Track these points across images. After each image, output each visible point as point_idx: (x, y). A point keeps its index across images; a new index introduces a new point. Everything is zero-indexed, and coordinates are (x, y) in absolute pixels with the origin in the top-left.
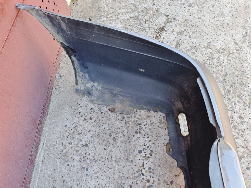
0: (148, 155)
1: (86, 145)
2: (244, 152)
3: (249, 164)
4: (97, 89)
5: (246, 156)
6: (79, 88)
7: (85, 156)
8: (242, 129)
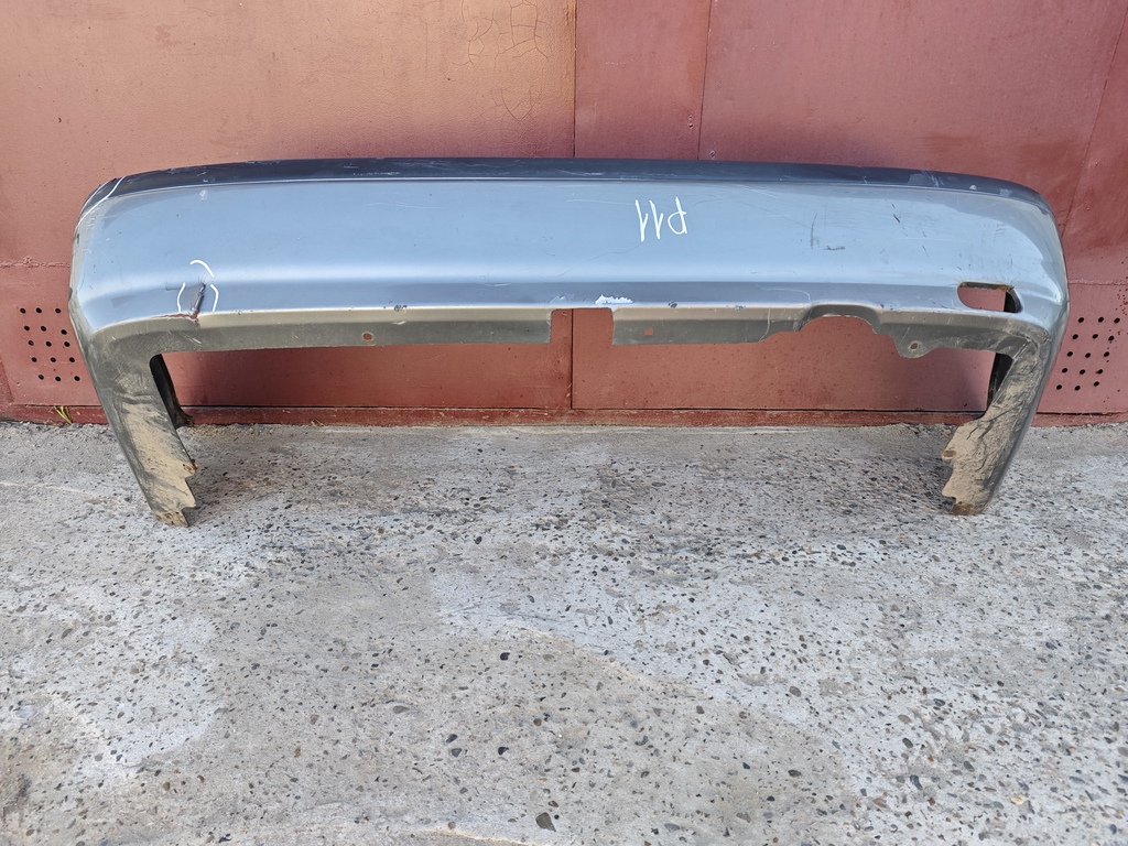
0: (841, 560)
1: (813, 478)
2: (951, 740)
3: (920, 746)
5: (943, 742)
7: (792, 477)
8: (1024, 744)
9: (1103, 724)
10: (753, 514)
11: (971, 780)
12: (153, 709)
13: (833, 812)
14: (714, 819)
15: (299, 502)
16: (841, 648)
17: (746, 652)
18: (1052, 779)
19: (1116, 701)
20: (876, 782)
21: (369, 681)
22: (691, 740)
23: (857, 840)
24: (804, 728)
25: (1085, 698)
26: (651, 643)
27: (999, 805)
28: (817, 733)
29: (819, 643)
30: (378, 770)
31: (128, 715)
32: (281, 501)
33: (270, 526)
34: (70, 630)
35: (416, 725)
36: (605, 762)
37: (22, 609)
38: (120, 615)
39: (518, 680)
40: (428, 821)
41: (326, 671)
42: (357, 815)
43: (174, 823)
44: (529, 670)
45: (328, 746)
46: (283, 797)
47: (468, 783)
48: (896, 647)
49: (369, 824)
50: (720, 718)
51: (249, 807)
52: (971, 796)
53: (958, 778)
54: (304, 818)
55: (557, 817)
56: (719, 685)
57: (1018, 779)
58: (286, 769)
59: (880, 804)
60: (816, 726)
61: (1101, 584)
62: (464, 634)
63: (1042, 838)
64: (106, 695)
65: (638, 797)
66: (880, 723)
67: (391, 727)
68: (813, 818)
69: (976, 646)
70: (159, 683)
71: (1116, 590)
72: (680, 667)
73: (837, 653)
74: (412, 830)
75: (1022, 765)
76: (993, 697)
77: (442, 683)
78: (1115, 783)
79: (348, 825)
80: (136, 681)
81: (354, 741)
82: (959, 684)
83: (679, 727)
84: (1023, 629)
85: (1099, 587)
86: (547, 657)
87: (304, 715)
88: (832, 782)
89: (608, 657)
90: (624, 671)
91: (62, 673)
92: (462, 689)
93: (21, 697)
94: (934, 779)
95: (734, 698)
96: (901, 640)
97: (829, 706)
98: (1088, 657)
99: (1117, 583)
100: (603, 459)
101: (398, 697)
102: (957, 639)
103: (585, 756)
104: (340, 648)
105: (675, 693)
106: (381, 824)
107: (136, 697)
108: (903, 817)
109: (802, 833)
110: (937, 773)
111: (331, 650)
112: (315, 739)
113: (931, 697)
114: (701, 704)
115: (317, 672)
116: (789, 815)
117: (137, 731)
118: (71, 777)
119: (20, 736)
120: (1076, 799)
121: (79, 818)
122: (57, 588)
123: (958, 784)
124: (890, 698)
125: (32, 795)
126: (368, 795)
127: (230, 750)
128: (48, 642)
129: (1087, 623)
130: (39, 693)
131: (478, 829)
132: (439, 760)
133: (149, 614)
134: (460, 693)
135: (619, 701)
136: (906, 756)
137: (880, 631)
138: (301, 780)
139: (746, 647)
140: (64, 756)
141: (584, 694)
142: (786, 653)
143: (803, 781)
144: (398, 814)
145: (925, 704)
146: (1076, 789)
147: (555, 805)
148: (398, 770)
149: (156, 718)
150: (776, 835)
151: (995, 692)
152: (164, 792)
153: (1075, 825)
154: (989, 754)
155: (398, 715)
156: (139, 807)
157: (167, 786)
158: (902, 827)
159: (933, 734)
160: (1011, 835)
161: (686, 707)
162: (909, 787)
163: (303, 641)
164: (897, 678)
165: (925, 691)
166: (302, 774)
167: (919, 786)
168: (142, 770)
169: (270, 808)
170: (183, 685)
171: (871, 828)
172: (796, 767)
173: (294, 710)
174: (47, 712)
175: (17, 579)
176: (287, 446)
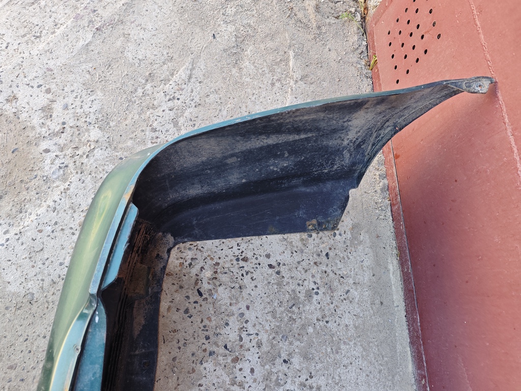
12: (42, 250)
15: (278, 273)
31: (39, 236)
32: (279, 258)
33: (245, 260)
64: (61, 214)
80: (71, 228)
91: (88, 179)
93: (71, 165)
117: (24, 247)
119: (38, 177)
130: (72, 174)
140: (14, 211)
149: (33, 255)
170: (61, 261)
173: (24, 348)
174: (55, 185)
175: (187, 114)
176: (364, 237)
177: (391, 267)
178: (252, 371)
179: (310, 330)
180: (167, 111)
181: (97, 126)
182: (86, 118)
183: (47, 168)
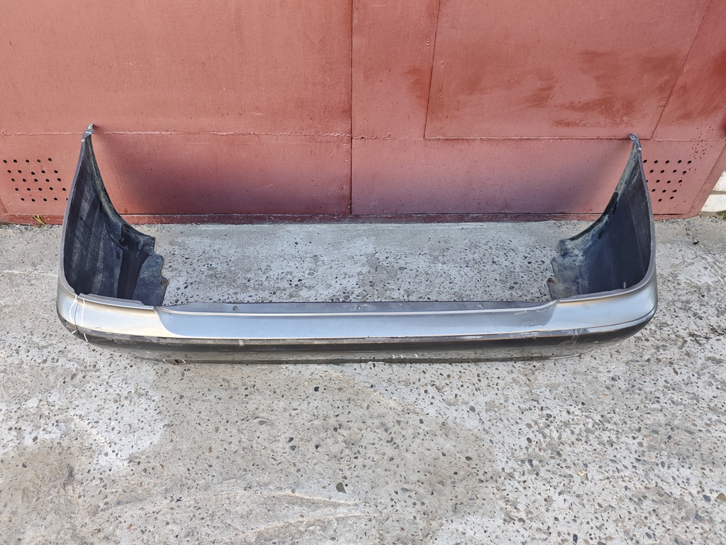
1: (494, 262)
2: (552, 438)
3: (535, 442)
4: (575, 261)
5: (548, 440)
6: (567, 243)
7: (481, 262)
8: (590, 440)
9: (633, 428)
10: (457, 290)
11: (558, 462)
12: (130, 425)
13: (487, 481)
14: (426, 485)
15: (192, 284)
16: (499, 381)
17: (448, 385)
18: (601, 462)
19: (643, 414)
20: (510, 464)
21: (244, 405)
22: (416, 440)
23: (497, 496)
24: (475, 431)
25: (626, 412)
26: (396, 379)
27: (571, 476)
28: (483, 435)
29: (487, 378)
30: (253, 459)
31: (117, 429)
32: (181, 283)
33: (177, 301)
34: (75, 374)
35: (272, 432)
36: (371, 453)
37: (45, 361)
38: (100, 365)
39: (325, 404)
40: (281, 489)
41: (220, 399)
42: (245, 486)
43: (152, 491)
44: (330, 398)
45: (226, 446)
46: (206, 476)
47: (300, 466)
48: (529, 380)
49: (251, 491)
50: (432, 426)
51: (189, 482)
52: (558, 471)
53: (553, 461)
54: (218, 488)
55: (346, 485)
56: (432, 406)
57: (583, 461)
58: (205, 460)
59: (511, 476)
60: (482, 430)
61: (649, 338)
62: (294, 374)
63: (589, 494)
64: (102, 417)
65: (388, 473)
66: (515, 428)
67: (258, 434)
68: (476, 484)
69: (573, 380)
70: (130, 409)
71: (657, 342)
72: (412, 395)
73: (497, 385)
74: (273, 494)
75: (587, 453)
76: (577, 412)
77: (284, 406)
78: (632, 463)
79: (241, 492)
80: (117, 408)
81: (239, 442)
82: (561, 404)
83: (409, 432)
84: (601, 369)
85: (647, 340)
86: (340, 389)
87: (211, 427)
88: (488, 464)
89: (373, 389)
90: (382, 398)
91: (77, 403)
92: (294, 410)
93: (57, 418)
94: (540, 461)
95: (440, 414)
96: (533, 376)
97: (489, 418)
98: (633, 386)
99: (658, 337)
100: (370, 250)
101: (261, 415)
102: (563, 375)
103: (361, 450)
104: (226, 384)
105: (409, 411)
106: (258, 490)
107: (119, 417)
108: (522, 483)
109: (470, 493)
110: (542, 458)
111: (221, 385)
112: (219, 442)
113: (545, 412)
114: (422, 417)
115: (215, 400)
116: (464, 483)
117: (123, 438)
118: (94, 466)
119: (61, 441)
120: (610, 472)
121: (103, 489)
122: (62, 346)
123: (552, 464)
124: (523, 413)
125: (76, 476)
126: (250, 474)
127: (175, 449)
128: (64, 383)
129: (636, 364)
130: (66, 416)
131: (307, 493)
132: (285, 453)
133: (117, 363)
134: (294, 413)
135: (379, 416)
136: (527, 448)
137: (522, 370)
138: (214, 466)
139: (447, 382)
140: (88, 454)
141: (359, 412)
142: (469, 385)
143: (473, 463)
144: (266, 485)
145: (541, 416)
146: (612, 466)
147: (346, 478)
148: (264, 459)
149: (132, 431)
150: (457, 494)
151: (579, 409)
152: (144, 474)
153: (607, 487)
154: (571, 446)
155: (261, 426)
156: (133, 482)
157: (145, 470)
158: (521, 489)
159: (543, 435)
160: (575, 493)
161: (413, 419)
162: (527, 466)
163: (205, 380)
164: (528, 400)
165: (542, 409)
166: (214, 462)
167: (532, 465)
168: (130, 462)
169: (200, 482)
170: (143, 410)
171: (505, 490)
172: (469, 455)
173: (205, 424)
174: (73, 427)
175: (37, 341)
176: (180, 240)
177: (204, 229)
178: (250, 296)
179: (233, 268)
180: (28, 354)
181: (24, 403)
182: (11, 412)
183: (53, 436)
